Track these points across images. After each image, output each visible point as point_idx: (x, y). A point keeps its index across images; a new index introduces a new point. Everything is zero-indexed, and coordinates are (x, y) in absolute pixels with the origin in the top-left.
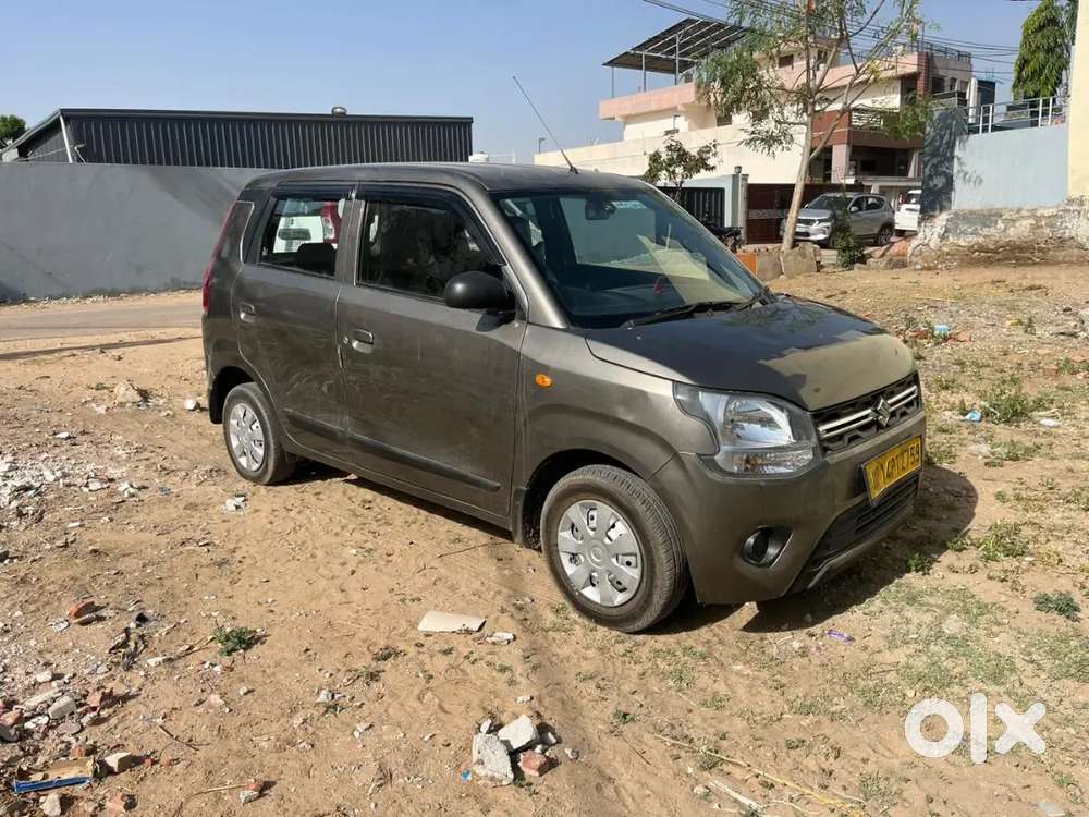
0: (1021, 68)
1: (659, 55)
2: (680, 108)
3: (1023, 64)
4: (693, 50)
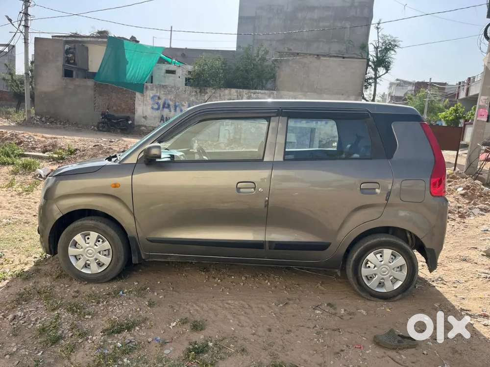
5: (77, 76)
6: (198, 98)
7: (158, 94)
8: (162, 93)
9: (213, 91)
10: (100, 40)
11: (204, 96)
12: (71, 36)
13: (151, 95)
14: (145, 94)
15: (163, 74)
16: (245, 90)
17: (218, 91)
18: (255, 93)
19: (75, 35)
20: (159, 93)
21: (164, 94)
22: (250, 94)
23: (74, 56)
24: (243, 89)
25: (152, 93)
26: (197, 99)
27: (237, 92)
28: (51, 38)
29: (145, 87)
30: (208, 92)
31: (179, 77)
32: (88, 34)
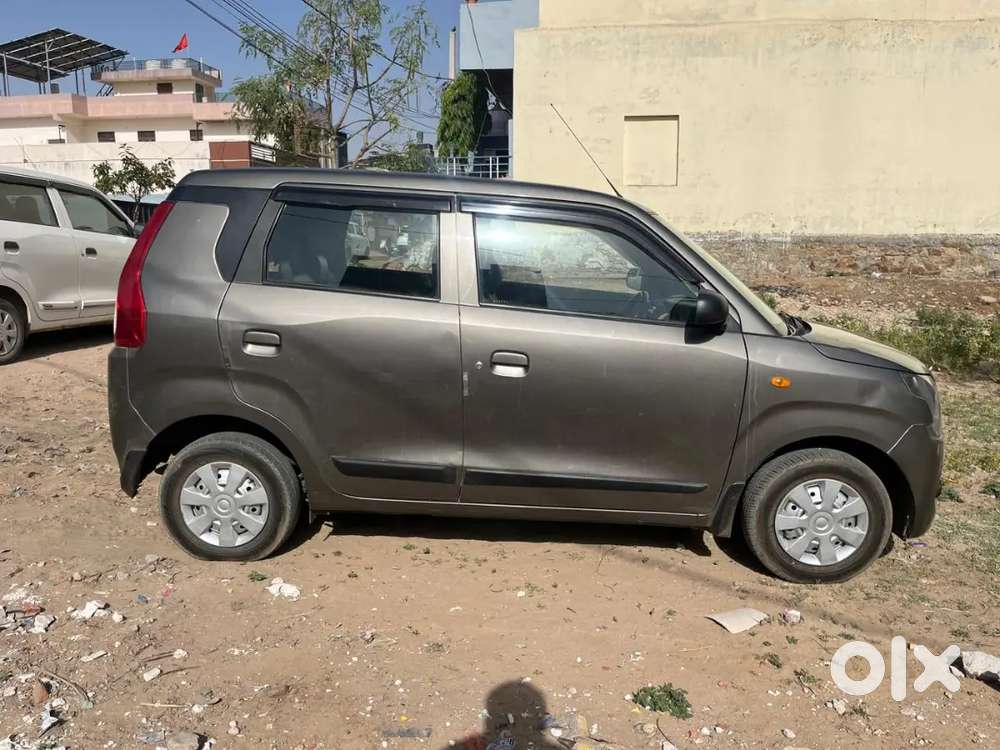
0: (443, 132)
1: (21, 60)
2: (56, 118)
3: (445, 127)
4: (29, 52)
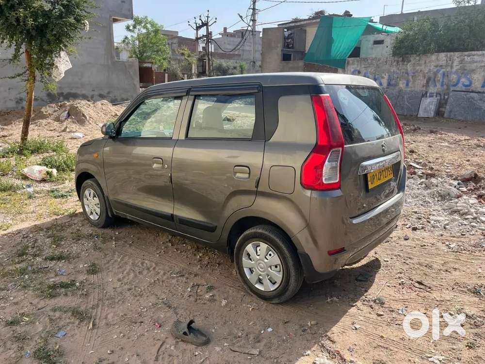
5: (294, 60)
6: (400, 68)
7: (358, 69)
8: (363, 66)
9: (418, 58)
10: (314, 21)
11: (407, 64)
12: (292, 22)
13: (352, 70)
14: (346, 70)
15: (370, 46)
16: (456, 53)
17: (424, 58)
18: (469, 56)
19: (296, 21)
20: (359, 67)
21: (365, 67)
22: (462, 57)
23: (293, 40)
24: (454, 52)
25: (353, 68)
26: (398, 69)
27: (446, 56)
28: (277, 26)
29: (347, 62)
30: (412, 60)
31: (387, 47)
32: (307, 18)
